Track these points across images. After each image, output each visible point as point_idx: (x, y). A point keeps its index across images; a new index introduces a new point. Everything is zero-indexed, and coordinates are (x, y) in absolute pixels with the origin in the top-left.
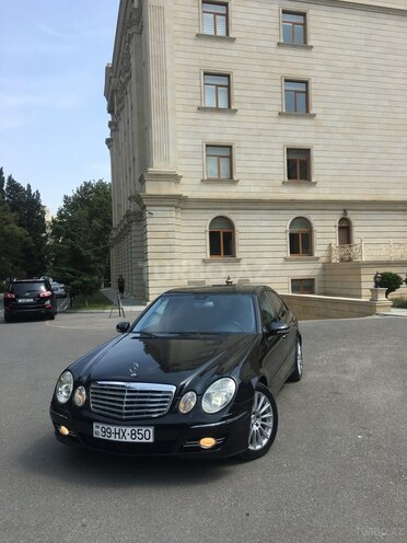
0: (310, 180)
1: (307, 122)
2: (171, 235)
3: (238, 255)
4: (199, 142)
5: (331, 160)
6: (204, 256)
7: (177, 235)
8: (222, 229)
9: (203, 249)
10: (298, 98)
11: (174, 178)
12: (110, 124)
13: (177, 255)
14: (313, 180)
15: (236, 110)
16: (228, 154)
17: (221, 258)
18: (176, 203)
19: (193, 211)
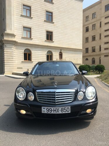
0: (52, 40)
1: (52, 24)
2: (12, 53)
3: (32, 60)
4: (21, 26)
5: (58, 36)
6: (22, 60)
7: (14, 53)
8: (28, 53)
9: (22, 58)
10: (50, 17)
13: (14, 60)
14: (53, 41)
15: (32, 18)
16: (30, 31)
17: (27, 61)
18: (14, 44)
19: (19, 46)
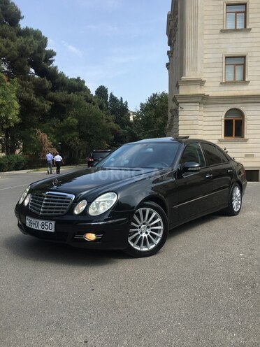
2: (195, 122)
3: (246, 137)
4: (221, 56)
6: (219, 137)
8: (234, 118)
9: (219, 132)
11: (200, 83)
12: (168, 53)
15: (250, 29)
16: (242, 63)
17: (233, 138)
18: (200, 100)
19: (213, 106)
